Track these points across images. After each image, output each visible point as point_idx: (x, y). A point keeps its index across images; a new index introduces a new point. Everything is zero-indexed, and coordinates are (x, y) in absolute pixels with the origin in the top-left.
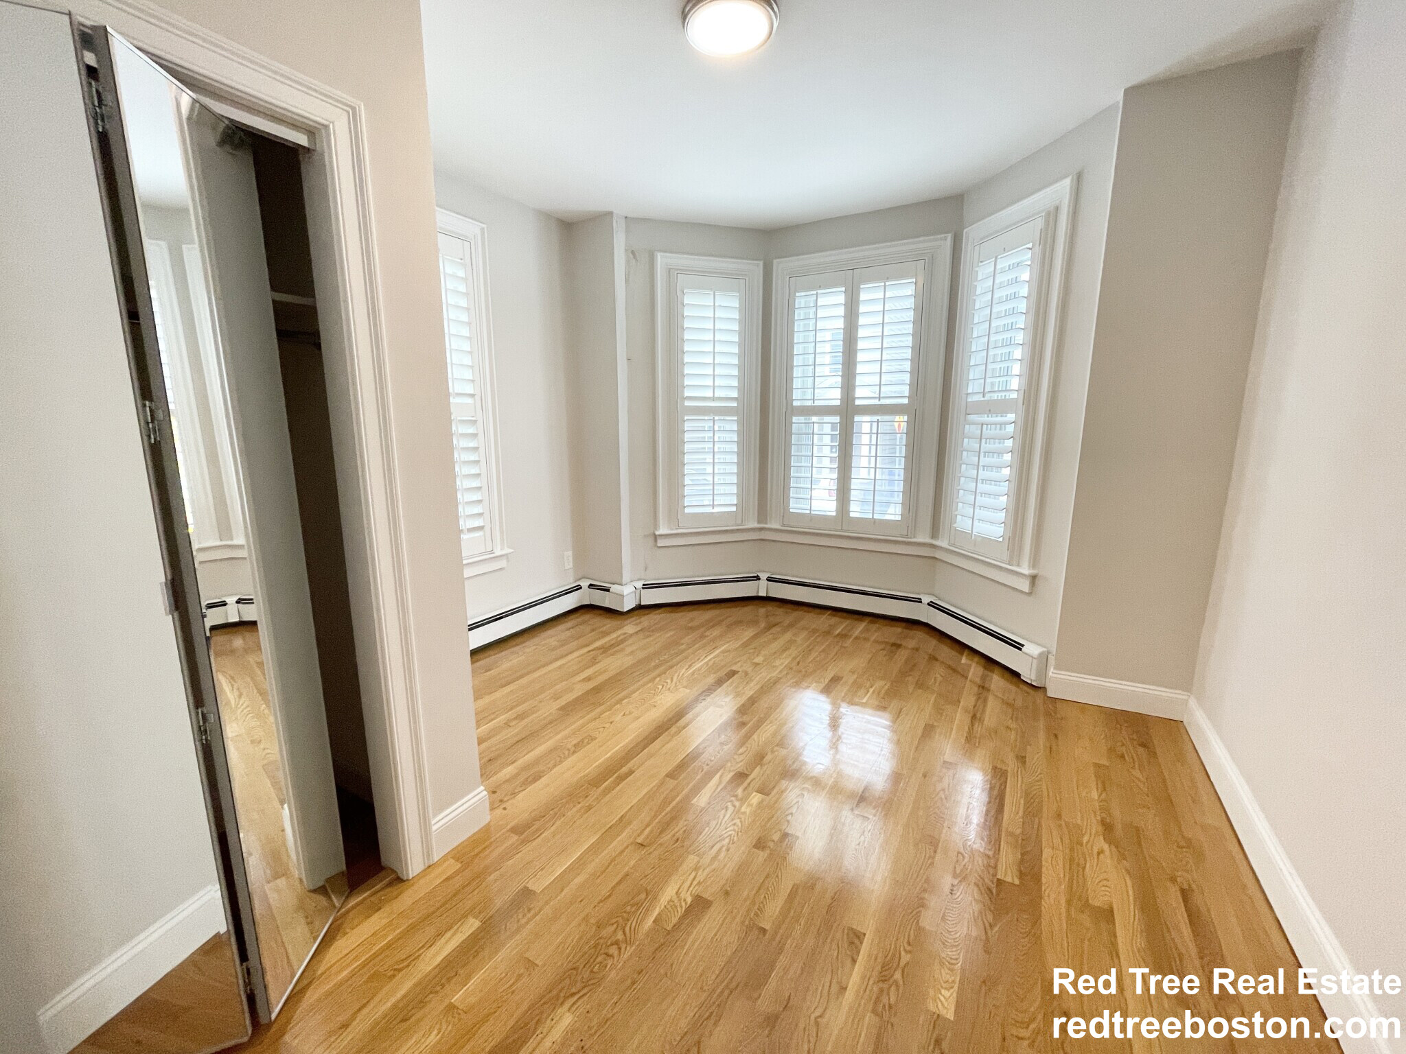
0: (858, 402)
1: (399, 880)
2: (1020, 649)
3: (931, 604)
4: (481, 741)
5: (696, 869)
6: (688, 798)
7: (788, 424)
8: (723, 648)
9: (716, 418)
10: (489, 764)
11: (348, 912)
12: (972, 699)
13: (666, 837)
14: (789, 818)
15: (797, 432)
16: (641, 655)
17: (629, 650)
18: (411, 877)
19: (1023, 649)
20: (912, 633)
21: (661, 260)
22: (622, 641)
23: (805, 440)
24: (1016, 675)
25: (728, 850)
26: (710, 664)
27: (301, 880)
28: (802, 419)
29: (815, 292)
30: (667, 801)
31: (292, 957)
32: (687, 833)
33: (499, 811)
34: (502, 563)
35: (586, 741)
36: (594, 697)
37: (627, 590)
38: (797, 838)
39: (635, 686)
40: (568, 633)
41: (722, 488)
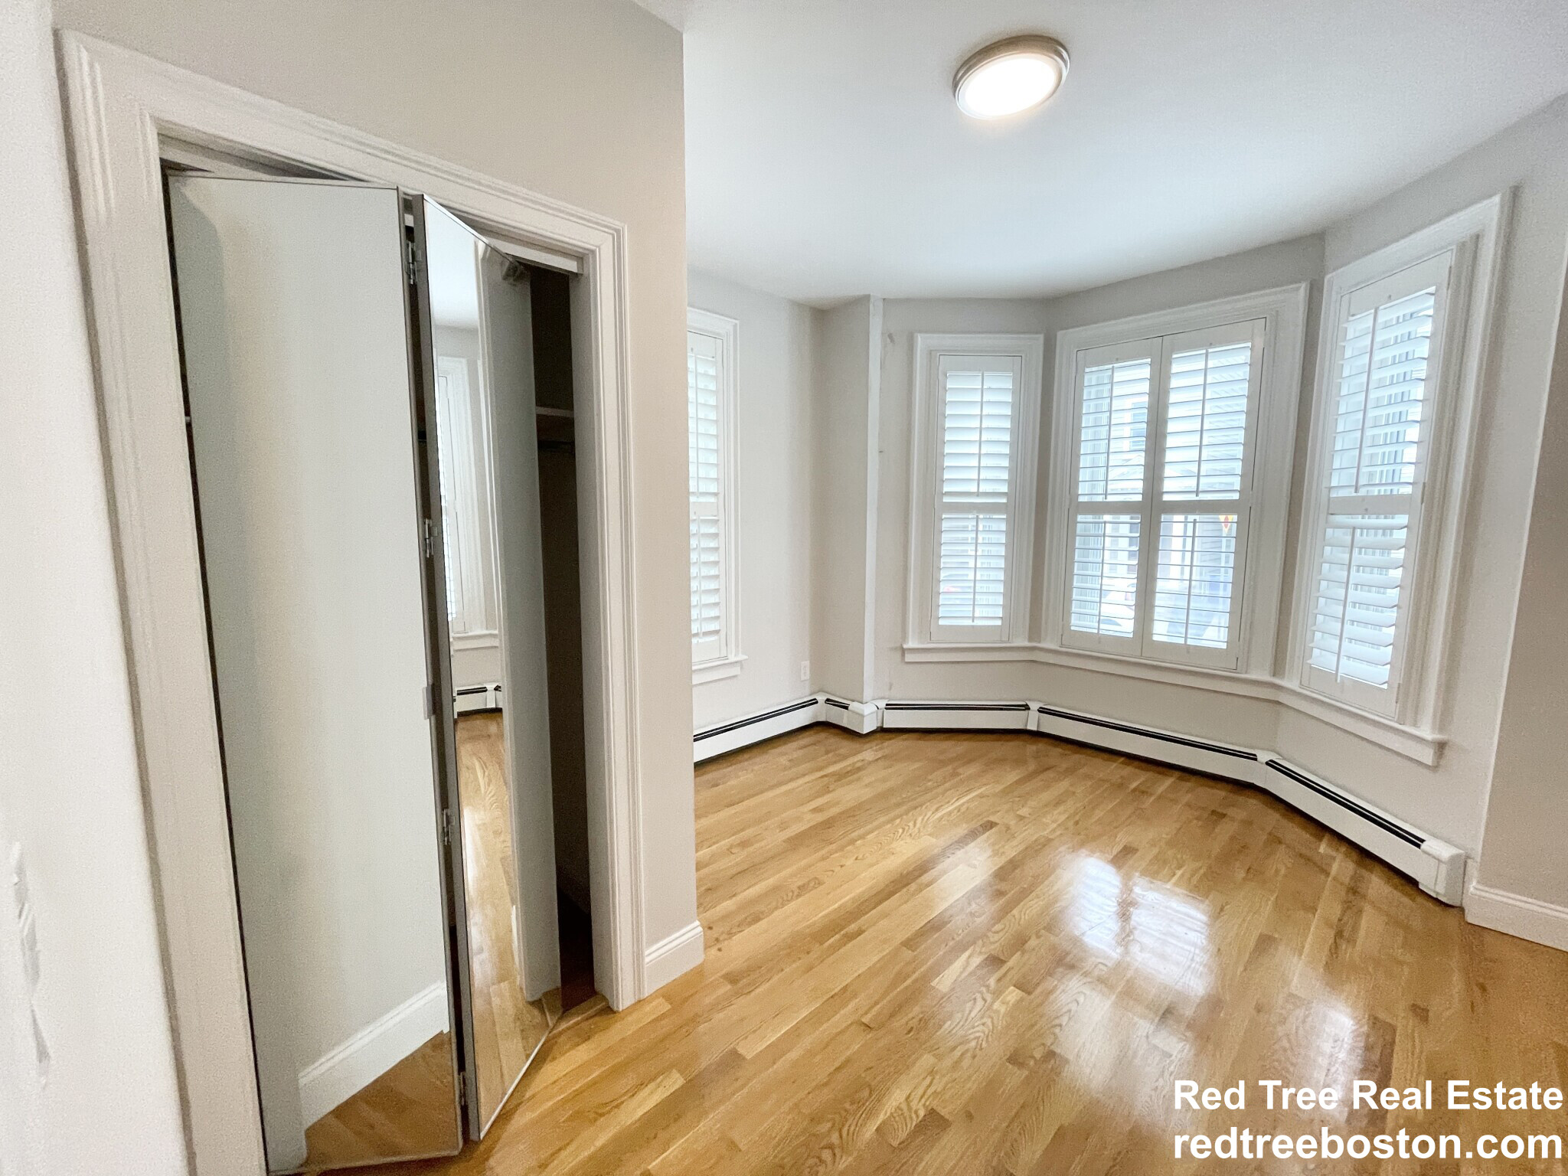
0: (1166, 498)
1: (609, 1010)
2: (1418, 846)
3: (1271, 764)
4: (699, 867)
5: (932, 1073)
6: (927, 978)
7: (1072, 524)
8: (980, 791)
9: (981, 516)
10: (708, 892)
11: (561, 1033)
12: (1337, 910)
13: (899, 1023)
14: (1057, 1030)
15: (1083, 533)
16: (882, 787)
17: (867, 780)
18: (621, 1010)
19: (1423, 846)
20: (1241, 799)
21: (921, 341)
22: (859, 769)
23: (1092, 543)
24: (1412, 882)
25: (974, 1057)
26: (963, 809)
27: (521, 989)
28: (1090, 518)
29: (1111, 366)
30: (901, 977)
31: (505, 1072)
32: (924, 1022)
33: (713, 951)
34: (736, 671)
35: (812, 884)
36: (823, 832)
37: (868, 709)
38: (1067, 1061)
39: (869, 827)
40: (800, 753)
41: (984, 597)
